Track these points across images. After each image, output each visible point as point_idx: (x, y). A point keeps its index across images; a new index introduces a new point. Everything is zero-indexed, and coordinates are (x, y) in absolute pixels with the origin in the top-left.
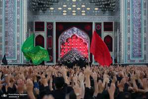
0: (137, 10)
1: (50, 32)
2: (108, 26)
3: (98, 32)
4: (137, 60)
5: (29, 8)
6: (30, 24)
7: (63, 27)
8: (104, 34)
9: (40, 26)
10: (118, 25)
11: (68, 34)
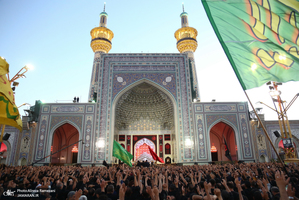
0: (186, 126)
1: (129, 142)
2: (168, 137)
3: (161, 142)
4: (188, 160)
5: (115, 126)
6: (115, 136)
7: (138, 138)
8: (165, 142)
9: (122, 138)
10: (174, 136)
11: (140, 143)
